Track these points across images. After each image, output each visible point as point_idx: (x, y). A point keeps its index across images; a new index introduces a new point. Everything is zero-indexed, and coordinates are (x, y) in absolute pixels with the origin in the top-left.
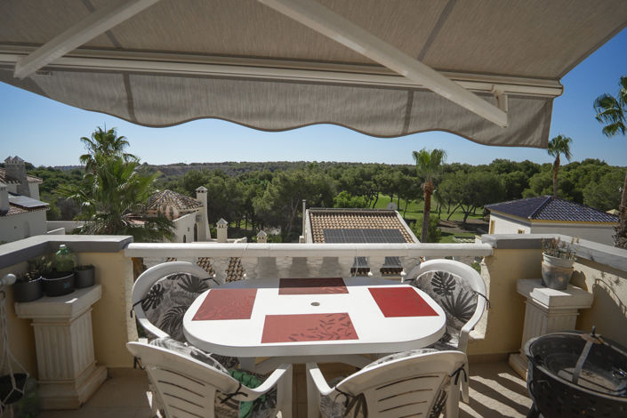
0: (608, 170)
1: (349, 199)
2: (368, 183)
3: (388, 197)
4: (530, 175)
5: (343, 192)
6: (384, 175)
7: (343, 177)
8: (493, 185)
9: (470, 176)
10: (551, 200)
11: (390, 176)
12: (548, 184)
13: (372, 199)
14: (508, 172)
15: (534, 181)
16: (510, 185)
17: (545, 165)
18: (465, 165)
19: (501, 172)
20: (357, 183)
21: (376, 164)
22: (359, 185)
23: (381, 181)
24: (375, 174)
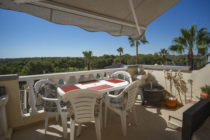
0: (131, 56)
1: (59, 69)
2: (65, 64)
3: (73, 68)
4: (113, 59)
5: (57, 67)
6: (71, 61)
7: (55, 62)
8: (104, 62)
9: (98, 60)
10: (121, 64)
11: (73, 61)
12: (118, 61)
13: (67, 69)
14: (108, 58)
15: (114, 60)
16: (109, 62)
17: (117, 56)
18: (96, 56)
19: (106, 58)
20: (61, 64)
21: (67, 57)
22: (62, 65)
23: (70, 63)
24: (67, 60)
